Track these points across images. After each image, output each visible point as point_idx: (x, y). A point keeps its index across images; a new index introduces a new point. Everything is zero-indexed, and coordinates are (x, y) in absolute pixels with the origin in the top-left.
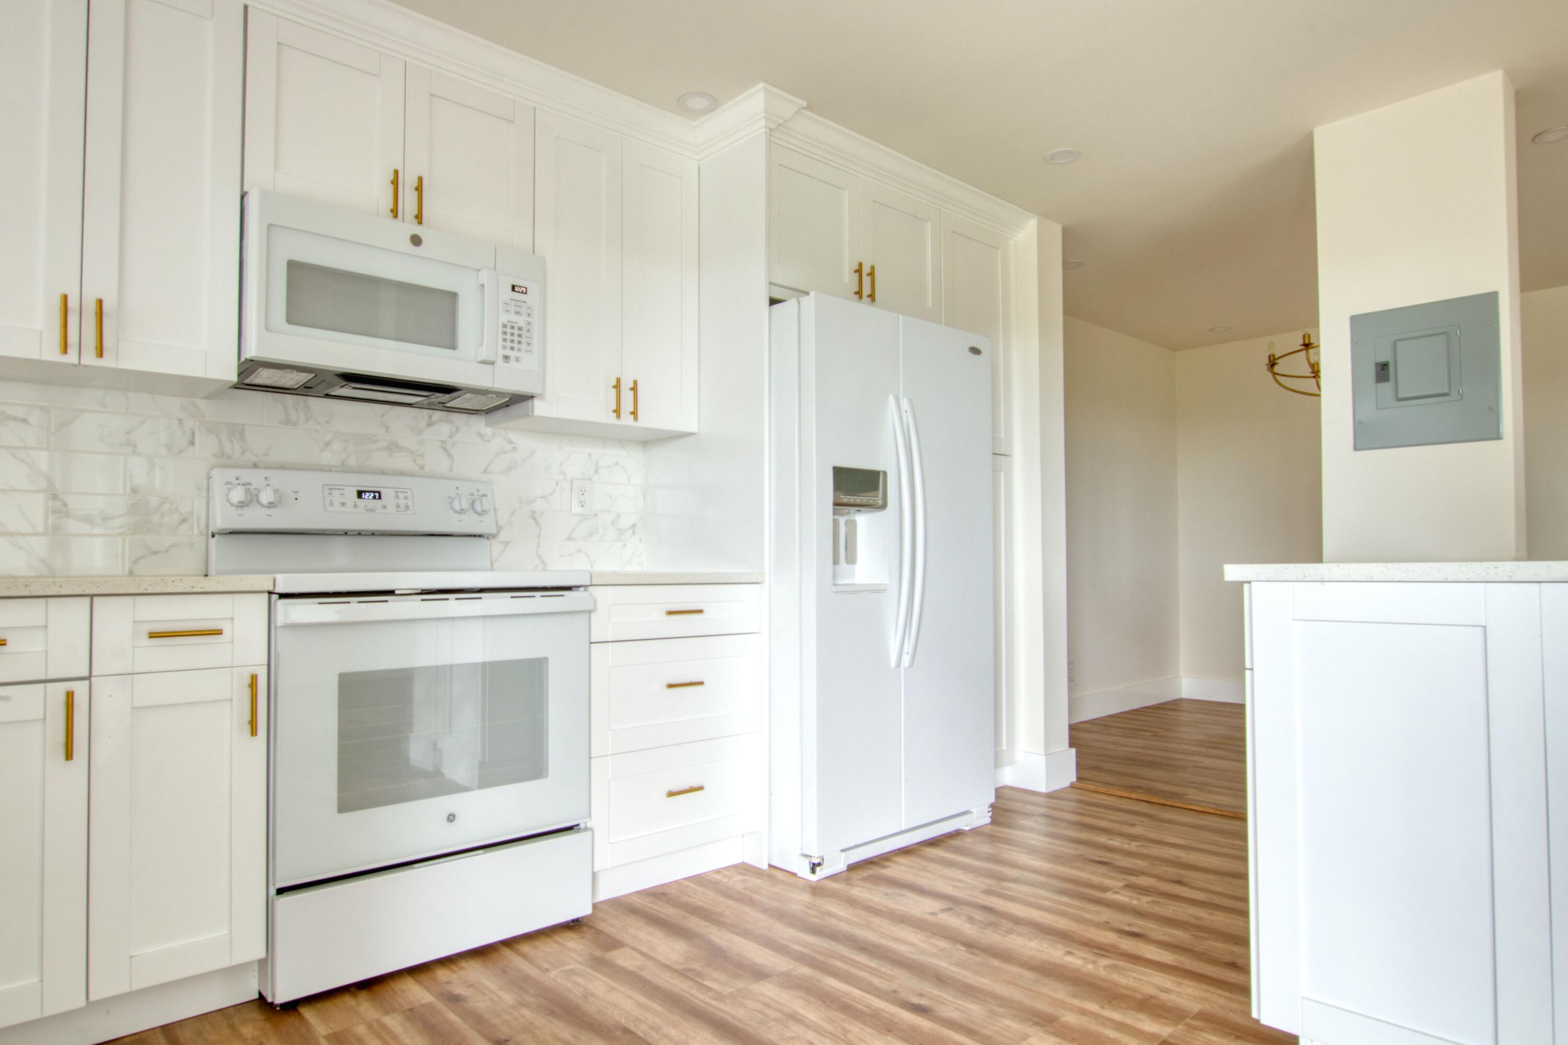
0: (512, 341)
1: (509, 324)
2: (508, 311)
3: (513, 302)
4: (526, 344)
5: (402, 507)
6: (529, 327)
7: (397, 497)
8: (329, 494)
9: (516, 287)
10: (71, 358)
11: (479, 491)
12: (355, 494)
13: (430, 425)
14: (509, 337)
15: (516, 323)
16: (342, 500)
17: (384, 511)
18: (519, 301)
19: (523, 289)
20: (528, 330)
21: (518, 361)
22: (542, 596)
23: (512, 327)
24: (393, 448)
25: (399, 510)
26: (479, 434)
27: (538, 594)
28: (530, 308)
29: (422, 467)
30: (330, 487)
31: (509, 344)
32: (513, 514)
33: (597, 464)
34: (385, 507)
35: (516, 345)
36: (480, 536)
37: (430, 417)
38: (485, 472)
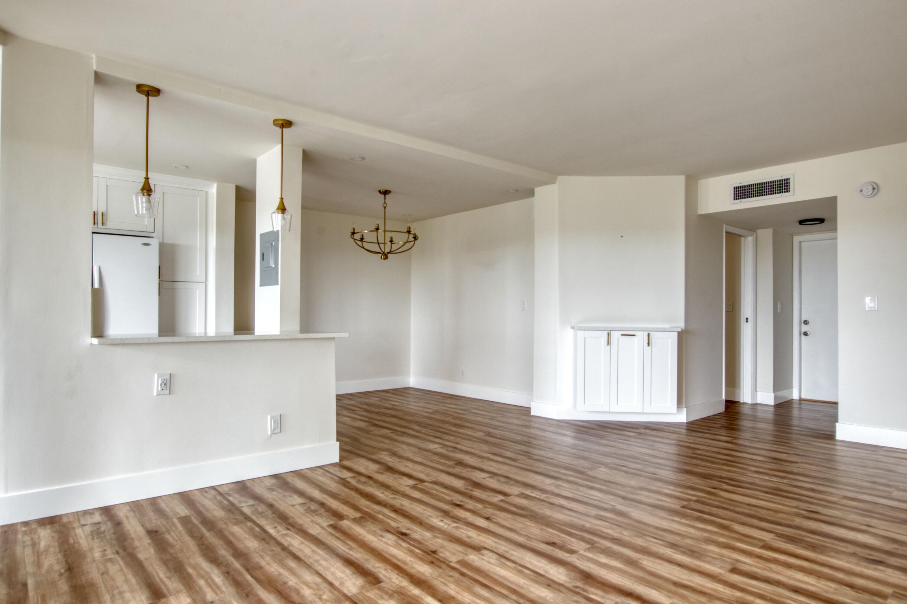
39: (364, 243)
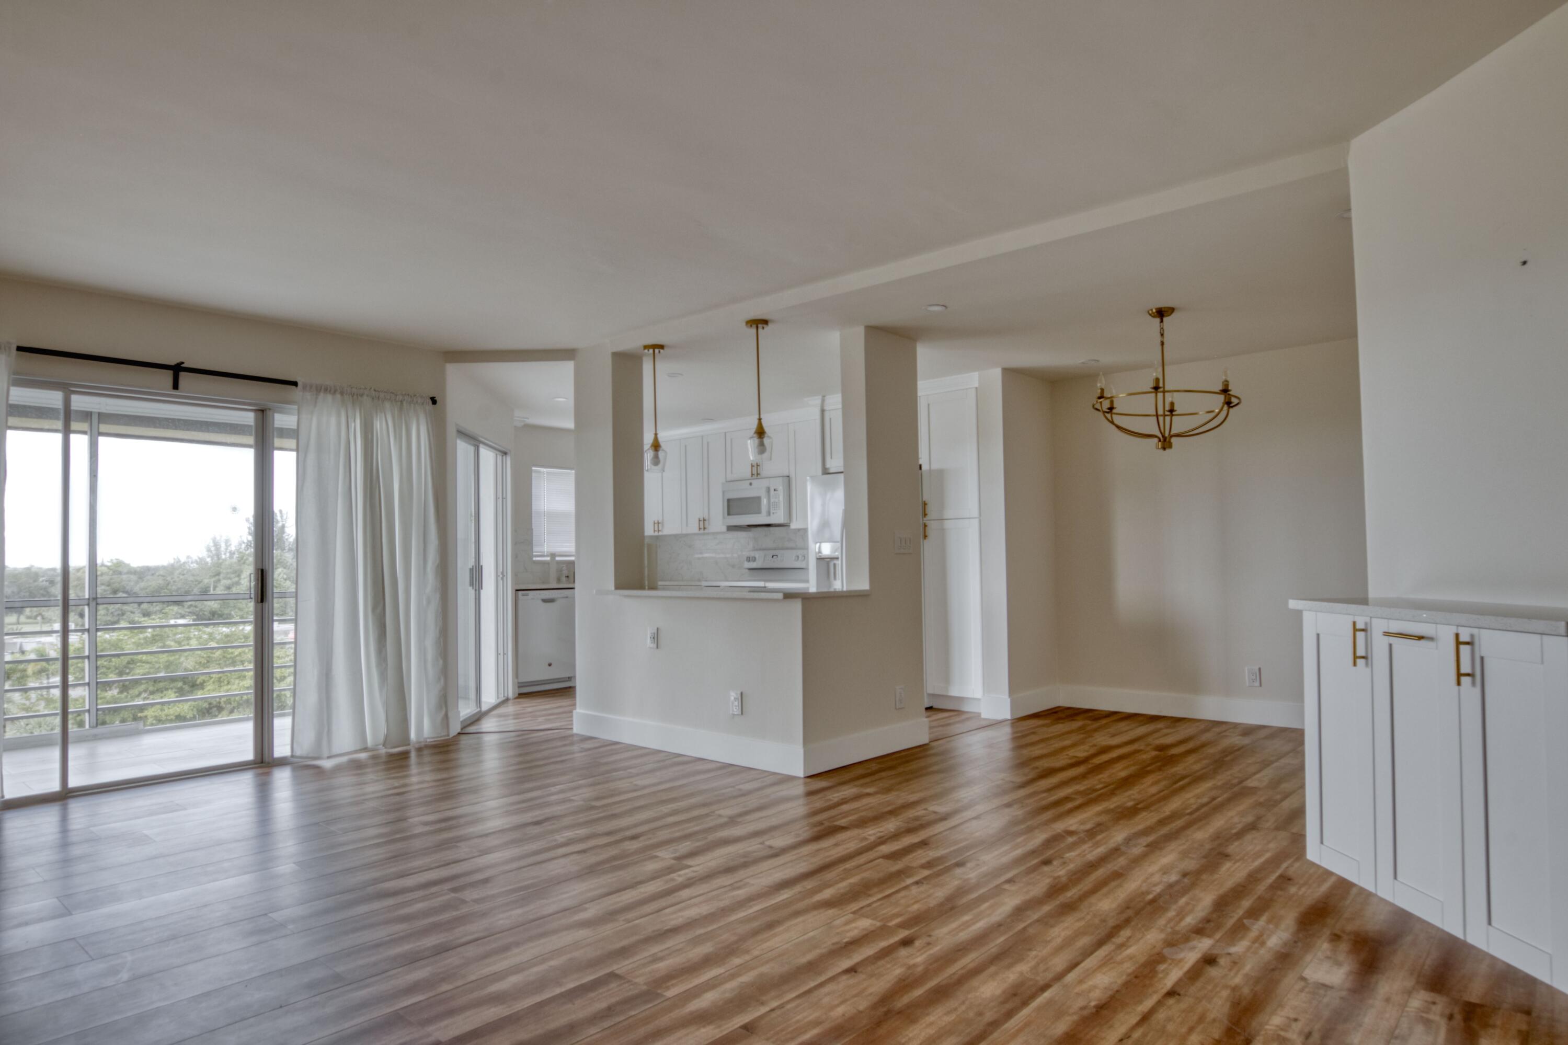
1: (773, 502)
2: (773, 498)
4: (781, 508)
6: (779, 501)
9: (775, 490)
10: (704, 531)
12: (771, 557)
14: (773, 506)
15: (776, 501)
21: (779, 514)
28: (779, 495)
35: (776, 508)
39: (1114, 416)
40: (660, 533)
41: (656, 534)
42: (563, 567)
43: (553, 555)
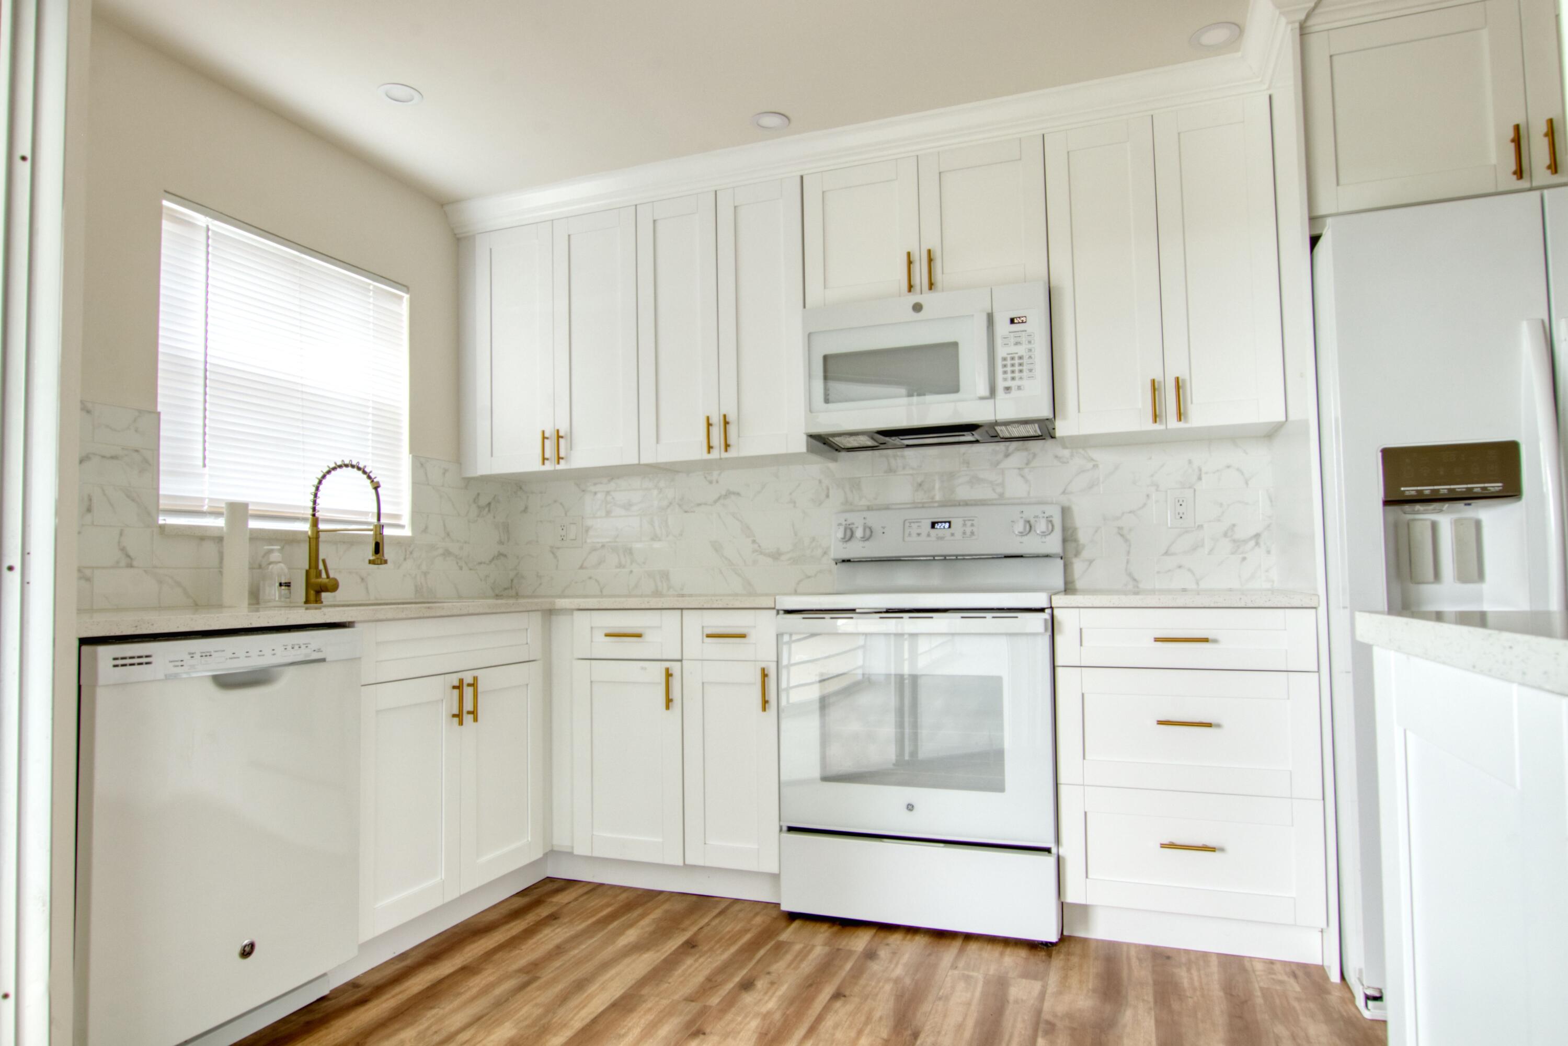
0: (1013, 372)
1: (1009, 357)
2: (1008, 344)
3: (1012, 334)
4: (1028, 371)
5: (968, 533)
6: (1030, 354)
7: (964, 525)
8: (909, 527)
9: (1015, 319)
10: (715, 454)
11: (1044, 513)
12: (929, 525)
13: (1007, 455)
14: (1009, 369)
15: (1017, 353)
16: (919, 531)
17: (952, 538)
18: (1018, 332)
19: (1022, 319)
20: (1030, 357)
21: (1020, 389)
22: (993, 617)
23: (1013, 359)
24: (975, 481)
25: (964, 536)
26: (1056, 457)
27: (989, 615)
28: (1030, 335)
29: (1001, 495)
30: (910, 521)
31: (1009, 375)
32: (1096, 531)
33: (1200, 470)
34: (953, 535)
35: (1017, 375)
36: (1021, 556)
37: (1007, 449)
38: (1064, 492)
40: (563, 466)
41: (548, 467)
42: (271, 551)
43: (237, 511)
